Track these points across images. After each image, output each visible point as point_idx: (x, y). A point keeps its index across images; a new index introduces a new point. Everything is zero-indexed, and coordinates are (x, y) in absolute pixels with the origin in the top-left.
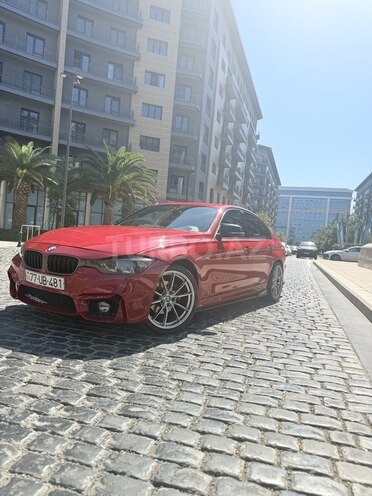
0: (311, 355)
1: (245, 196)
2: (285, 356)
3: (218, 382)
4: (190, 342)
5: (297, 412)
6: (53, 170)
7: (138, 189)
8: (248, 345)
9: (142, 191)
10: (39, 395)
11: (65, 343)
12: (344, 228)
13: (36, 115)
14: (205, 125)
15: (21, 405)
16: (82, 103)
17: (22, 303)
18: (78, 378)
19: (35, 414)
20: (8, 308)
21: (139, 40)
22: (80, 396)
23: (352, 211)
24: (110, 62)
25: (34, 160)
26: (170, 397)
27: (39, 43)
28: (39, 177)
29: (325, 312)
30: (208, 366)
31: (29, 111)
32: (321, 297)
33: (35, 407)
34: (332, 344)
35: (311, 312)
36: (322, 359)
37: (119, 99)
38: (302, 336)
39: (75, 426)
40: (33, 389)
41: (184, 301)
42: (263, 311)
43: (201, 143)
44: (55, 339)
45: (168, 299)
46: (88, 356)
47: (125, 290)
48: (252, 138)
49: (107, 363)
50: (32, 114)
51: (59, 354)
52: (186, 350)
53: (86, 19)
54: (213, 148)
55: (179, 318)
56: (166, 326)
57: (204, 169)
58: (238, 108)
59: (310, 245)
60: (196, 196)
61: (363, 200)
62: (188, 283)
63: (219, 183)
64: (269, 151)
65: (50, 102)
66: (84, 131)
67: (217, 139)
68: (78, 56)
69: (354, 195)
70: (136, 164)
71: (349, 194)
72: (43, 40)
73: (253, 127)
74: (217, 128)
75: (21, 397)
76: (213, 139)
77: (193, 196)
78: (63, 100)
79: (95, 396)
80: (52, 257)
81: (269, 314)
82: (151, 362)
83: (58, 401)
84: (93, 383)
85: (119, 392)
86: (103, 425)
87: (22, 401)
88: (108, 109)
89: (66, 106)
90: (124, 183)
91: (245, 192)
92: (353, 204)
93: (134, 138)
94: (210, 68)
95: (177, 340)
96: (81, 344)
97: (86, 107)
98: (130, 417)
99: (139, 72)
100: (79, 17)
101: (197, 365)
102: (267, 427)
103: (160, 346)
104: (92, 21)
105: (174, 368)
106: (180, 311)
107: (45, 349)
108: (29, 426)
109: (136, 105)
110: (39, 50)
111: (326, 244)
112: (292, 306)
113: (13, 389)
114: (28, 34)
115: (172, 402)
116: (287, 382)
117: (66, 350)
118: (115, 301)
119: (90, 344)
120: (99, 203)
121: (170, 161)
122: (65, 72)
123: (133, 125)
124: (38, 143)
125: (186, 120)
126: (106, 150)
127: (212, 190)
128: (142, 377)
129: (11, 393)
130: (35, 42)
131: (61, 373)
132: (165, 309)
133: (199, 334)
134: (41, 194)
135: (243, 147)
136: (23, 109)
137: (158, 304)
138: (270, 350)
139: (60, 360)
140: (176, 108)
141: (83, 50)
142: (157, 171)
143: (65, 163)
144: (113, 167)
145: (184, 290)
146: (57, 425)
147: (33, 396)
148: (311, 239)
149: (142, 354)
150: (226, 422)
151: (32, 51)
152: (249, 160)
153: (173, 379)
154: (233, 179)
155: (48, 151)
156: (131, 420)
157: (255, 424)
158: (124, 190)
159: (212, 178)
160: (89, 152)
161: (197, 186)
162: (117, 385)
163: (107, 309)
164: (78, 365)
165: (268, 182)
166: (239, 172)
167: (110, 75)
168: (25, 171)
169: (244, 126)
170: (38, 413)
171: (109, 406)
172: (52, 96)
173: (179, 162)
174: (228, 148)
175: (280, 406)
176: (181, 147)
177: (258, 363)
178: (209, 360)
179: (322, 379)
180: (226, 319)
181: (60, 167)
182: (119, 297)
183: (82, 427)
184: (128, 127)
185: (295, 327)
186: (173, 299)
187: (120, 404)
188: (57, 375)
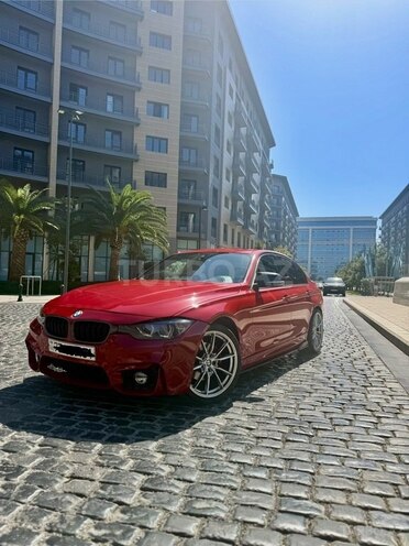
0: (374, 420)
1: (262, 230)
2: (348, 422)
3: (283, 462)
4: (238, 412)
5: (381, 496)
6: (51, 214)
7: (146, 229)
8: (302, 412)
9: (151, 231)
10: (87, 493)
11: (100, 423)
12: (373, 260)
13: (31, 154)
14: (215, 157)
15: (70, 508)
16: (81, 139)
17: (40, 374)
18: (125, 467)
19: (89, 521)
20: (26, 380)
21: (139, 69)
22: (134, 492)
23: (378, 240)
24: (109, 94)
25: (32, 204)
26: (235, 485)
27: (31, 77)
28: (38, 223)
29: (374, 363)
30: (265, 443)
31: (23, 150)
32: (364, 344)
33: (87, 510)
34: (394, 403)
35: (360, 365)
36: (389, 424)
37: (120, 133)
38: (358, 396)
39: (138, 533)
40: (79, 485)
41: (225, 364)
42: (307, 367)
43: (211, 176)
44: (88, 418)
45: (209, 364)
46: (128, 436)
47: (164, 357)
48: (266, 167)
49: (152, 445)
50: (26, 153)
51: (97, 438)
52: (237, 423)
53: (81, 49)
54: (224, 181)
55: (222, 384)
56: (210, 394)
57: (216, 204)
58: (249, 136)
59: (337, 281)
60: (209, 233)
61: (389, 229)
62: (230, 344)
63: (233, 217)
64: (284, 179)
65: (45, 139)
66: (84, 169)
67: (228, 172)
68: (74, 89)
69: (379, 223)
70: (143, 203)
71: (374, 222)
72: (36, 73)
73: (266, 155)
74: (227, 159)
75: (68, 497)
76: (224, 171)
77: (206, 233)
78: (59, 138)
79: (151, 490)
80: (79, 323)
81: (314, 370)
82: (202, 442)
83: (110, 500)
84: (145, 474)
85: (177, 483)
86: (169, 529)
87: (70, 503)
88: (108, 144)
89: (63, 143)
90: (131, 225)
91: (261, 225)
92: (378, 233)
93: (139, 175)
94: (217, 95)
95: (223, 410)
96: (119, 423)
97: (85, 143)
98: (198, 516)
99: (141, 103)
100: (74, 47)
101: (253, 442)
102: (355, 519)
103: (207, 420)
104: (87, 51)
105: (230, 448)
106: (223, 376)
107: (79, 432)
108: (86, 536)
109: (139, 139)
110: (31, 84)
111: (354, 279)
112: (336, 357)
113: (56, 486)
114: (19, 68)
115: (238, 493)
116: (359, 456)
117: (103, 431)
118: (153, 370)
119: (128, 423)
120: (103, 246)
121: (179, 197)
122: (61, 107)
123: (137, 161)
124: (35, 186)
125: (193, 152)
126: (111, 189)
127: (225, 226)
128: (196, 461)
129: (54, 492)
130: (26, 76)
131: (105, 462)
132: (206, 375)
133: (245, 400)
134: (39, 240)
135: (256, 177)
136: (16, 148)
137: (199, 370)
138: (327, 415)
139: (99, 446)
140: (182, 139)
141: (79, 83)
142: (165, 209)
143: (64, 204)
144: (119, 207)
145: (226, 352)
146: (118, 533)
147: (81, 495)
148: (336, 273)
149: (188, 431)
150: (306, 516)
151: (23, 86)
152: (263, 192)
153: (231, 462)
154: (248, 213)
155: (45, 193)
156: (199, 520)
157: (340, 516)
158: (132, 231)
159: (225, 212)
160: (92, 191)
161: (210, 222)
162: (172, 474)
163: (145, 380)
164: (123, 451)
165: (286, 214)
166: (253, 205)
167: (110, 108)
168: (22, 217)
169: (256, 155)
170: (93, 518)
171: (169, 502)
172: (48, 133)
173: (187, 198)
174: (241, 180)
175: (361, 490)
176: (189, 181)
177: (320, 434)
178: (265, 434)
179: (395, 450)
180: (269, 381)
181: (60, 210)
182: (157, 366)
183: (147, 534)
184: (131, 162)
185: (348, 385)
186: (214, 363)
187: (181, 500)
188: (102, 466)
